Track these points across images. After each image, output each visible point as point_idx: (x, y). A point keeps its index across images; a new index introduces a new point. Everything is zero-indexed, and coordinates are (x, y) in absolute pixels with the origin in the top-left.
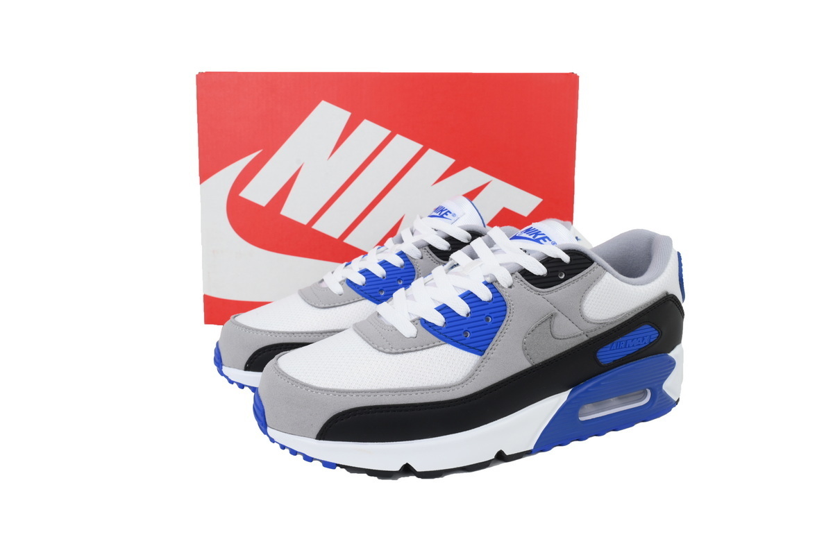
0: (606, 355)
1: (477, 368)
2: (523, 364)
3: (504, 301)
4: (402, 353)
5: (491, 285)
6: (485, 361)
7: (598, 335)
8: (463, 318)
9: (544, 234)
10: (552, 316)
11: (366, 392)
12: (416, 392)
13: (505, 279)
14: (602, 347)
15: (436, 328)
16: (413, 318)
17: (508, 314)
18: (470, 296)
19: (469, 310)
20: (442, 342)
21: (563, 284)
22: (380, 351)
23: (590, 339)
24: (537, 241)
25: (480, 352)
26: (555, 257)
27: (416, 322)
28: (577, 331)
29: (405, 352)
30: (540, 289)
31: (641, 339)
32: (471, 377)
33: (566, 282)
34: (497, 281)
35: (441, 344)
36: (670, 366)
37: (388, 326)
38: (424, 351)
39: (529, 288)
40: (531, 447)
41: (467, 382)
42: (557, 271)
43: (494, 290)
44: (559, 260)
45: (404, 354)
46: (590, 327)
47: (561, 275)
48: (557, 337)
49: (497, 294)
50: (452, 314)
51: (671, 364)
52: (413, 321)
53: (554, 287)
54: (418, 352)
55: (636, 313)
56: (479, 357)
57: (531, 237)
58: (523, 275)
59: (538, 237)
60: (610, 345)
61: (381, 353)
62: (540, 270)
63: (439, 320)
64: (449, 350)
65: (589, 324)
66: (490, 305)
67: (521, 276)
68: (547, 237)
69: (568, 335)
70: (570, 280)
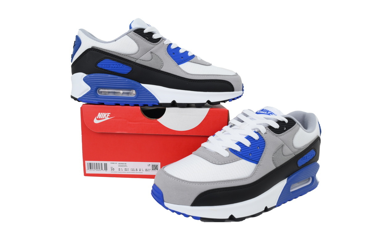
0: (301, 162)
1: (256, 170)
2: (273, 167)
3: (264, 140)
4: (224, 164)
5: (258, 133)
6: (259, 166)
7: (298, 154)
8: (248, 148)
9: (271, 112)
10: (283, 146)
11: (212, 182)
12: (234, 181)
13: (263, 130)
14: (299, 159)
15: (237, 152)
16: (225, 148)
17: (266, 145)
18: (250, 138)
19: (250, 144)
20: (240, 158)
21: (286, 132)
22: (213, 163)
23: (296, 155)
24: (269, 114)
25: (257, 163)
26: (282, 121)
27: (228, 150)
28: (291, 152)
29: (225, 164)
30: (277, 134)
31: (311, 156)
32: (254, 173)
33: (287, 131)
34: (260, 131)
35: (240, 159)
36: (318, 167)
37: (214, 152)
38: (233, 163)
39: (273, 134)
40: (275, 204)
41: (253, 176)
42: (283, 127)
43: (260, 135)
44: (284, 122)
45: (225, 165)
46: (296, 150)
47: (284, 128)
48: (284, 155)
49: (261, 137)
50: (243, 146)
51: (318, 166)
52: (226, 150)
53: (283, 134)
54: (231, 163)
55: (310, 144)
56: (256, 164)
57: (266, 113)
58: (270, 129)
59: (269, 113)
60: (301, 158)
61: (214, 164)
62: (277, 126)
63: (238, 148)
64: (243, 162)
65: (295, 149)
66: (259, 141)
67: (269, 129)
68: (272, 113)
69: (288, 154)
70: (289, 130)
